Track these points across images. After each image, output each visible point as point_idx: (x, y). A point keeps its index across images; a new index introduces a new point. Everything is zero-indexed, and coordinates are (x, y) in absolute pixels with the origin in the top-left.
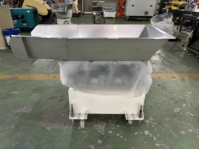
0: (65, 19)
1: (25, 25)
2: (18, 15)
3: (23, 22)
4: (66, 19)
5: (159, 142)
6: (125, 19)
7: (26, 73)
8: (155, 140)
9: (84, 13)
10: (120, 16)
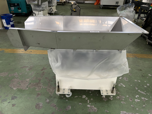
0: (50, 7)
1: (20, 11)
2: (15, 4)
3: (18, 9)
4: (52, 7)
5: (90, 104)
6: (100, 7)
7: (12, 48)
8: (88, 102)
9: (69, 2)
10: (97, 5)
